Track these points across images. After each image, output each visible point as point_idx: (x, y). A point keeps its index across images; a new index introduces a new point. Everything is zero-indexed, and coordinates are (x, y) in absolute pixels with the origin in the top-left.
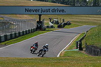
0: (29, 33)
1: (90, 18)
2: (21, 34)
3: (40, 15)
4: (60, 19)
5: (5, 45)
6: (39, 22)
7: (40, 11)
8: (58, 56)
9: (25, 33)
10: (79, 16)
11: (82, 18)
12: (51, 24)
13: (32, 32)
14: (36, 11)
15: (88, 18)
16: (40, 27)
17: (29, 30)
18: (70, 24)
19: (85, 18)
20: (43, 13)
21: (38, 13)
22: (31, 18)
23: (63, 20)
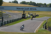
0: (19, 20)
1: (48, 13)
2: (15, 20)
3: (24, 11)
4: (34, 13)
5: (8, 26)
6: (24, 15)
7: (24, 9)
8: (35, 32)
9: (17, 20)
10: (43, 12)
11: (44, 13)
12: (29, 16)
13: (20, 20)
14: (22, 9)
15: (47, 13)
16: (24, 17)
17: (19, 18)
18: (38, 16)
19: (46, 13)
20: (25, 10)
21: (23, 10)
22: (19, 12)
23: (35, 14)
